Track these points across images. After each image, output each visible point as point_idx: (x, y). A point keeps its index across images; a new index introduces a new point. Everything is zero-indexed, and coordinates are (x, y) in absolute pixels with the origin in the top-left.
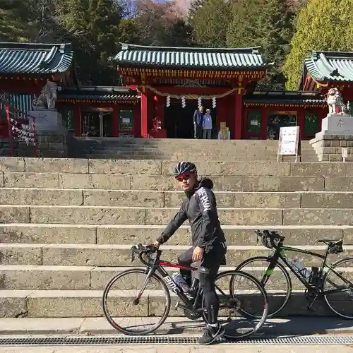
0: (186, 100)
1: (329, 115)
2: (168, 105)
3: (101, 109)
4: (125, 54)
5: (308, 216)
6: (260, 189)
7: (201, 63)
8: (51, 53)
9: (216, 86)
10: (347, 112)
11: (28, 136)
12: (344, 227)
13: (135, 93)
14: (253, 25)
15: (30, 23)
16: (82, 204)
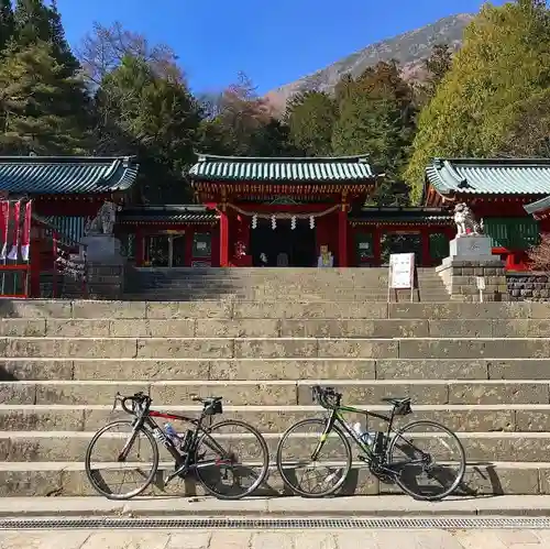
0: (277, 221)
1: (458, 236)
2: (254, 227)
3: (170, 232)
4: (202, 167)
5: (407, 368)
6: (350, 335)
7: (301, 177)
8: (111, 168)
9: (315, 202)
10: (480, 231)
11: (76, 268)
12: (450, 382)
13: (214, 212)
14: (365, 124)
15: (90, 132)
16: (135, 357)
